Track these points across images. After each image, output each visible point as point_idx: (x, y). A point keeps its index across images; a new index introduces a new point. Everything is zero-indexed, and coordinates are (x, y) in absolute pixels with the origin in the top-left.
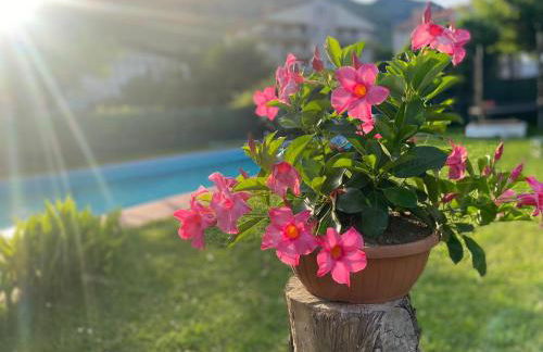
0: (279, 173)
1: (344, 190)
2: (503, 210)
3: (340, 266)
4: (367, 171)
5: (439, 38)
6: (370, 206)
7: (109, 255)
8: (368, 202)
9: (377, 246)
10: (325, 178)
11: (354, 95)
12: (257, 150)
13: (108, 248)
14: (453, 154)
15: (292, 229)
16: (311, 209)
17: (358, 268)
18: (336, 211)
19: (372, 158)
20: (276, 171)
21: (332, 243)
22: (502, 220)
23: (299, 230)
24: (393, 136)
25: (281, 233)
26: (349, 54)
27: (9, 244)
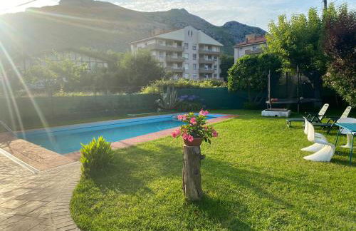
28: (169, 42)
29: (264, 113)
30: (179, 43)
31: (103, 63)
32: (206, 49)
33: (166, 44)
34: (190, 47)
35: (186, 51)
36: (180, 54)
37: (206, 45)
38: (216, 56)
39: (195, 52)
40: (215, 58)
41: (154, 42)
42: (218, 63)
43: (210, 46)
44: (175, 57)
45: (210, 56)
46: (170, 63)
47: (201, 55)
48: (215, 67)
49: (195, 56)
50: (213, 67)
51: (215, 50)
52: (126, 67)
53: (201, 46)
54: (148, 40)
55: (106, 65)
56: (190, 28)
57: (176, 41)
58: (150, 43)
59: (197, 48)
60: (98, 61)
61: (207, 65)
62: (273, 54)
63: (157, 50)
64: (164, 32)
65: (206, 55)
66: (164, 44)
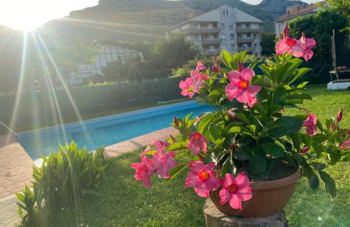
0: (194, 139)
1: (238, 145)
2: (345, 154)
3: (235, 197)
4: (251, 134)
5: (293, 47)
6: (255, 155)
7: (98, 176)
8: (253, 153)
9: (260, 182)
10: (224, 139)
11: (239, 88)
12: (180, 125)
13: (97, 172)
14: (308, 118)
15: (204, 174)
16: (215, 161)
17: (247, 198)
18: (233, 159)
19: (253, 127)
20: (192, 138)
21: (229, 183)
22: (345, 160)
23: (209, 175)
24: (266, 112)
25: (197, 177)
26: (236, 59)
27: (39, 171)
28: (204, 24)
29: (331, 85)
30: (215, 24)
31: (138, 53)
32: (244, 27)
33: (201, 26)
34: (227, 27)
35: (222, 31)
36: (216, 35)
37: (244, 23)
38: (255, 33)
39: (232, 32)
40: (255, 35)
41: (188, 26)
42: (257, 40)
43: (248, 24)
44: (211, 38)
45: (249, 35)
46: (206, 46)
47: (239, 34)
48: (255, 45)
49: (232, 35)
50: (253, 45)
51: (253, 27)
52: (159, 54)
53: (239, 24)
54: (182, 25)
55: (141, 54)
56: (225, 7)
57: (211, 23)
58: (184, 28)
59: (235, 27)
60: (133, 51)
61: (246, 43)
62: (334, 11)
63: (192, 34)
64: (198, 14)
65: (245, 33)
66: (199, 27)
